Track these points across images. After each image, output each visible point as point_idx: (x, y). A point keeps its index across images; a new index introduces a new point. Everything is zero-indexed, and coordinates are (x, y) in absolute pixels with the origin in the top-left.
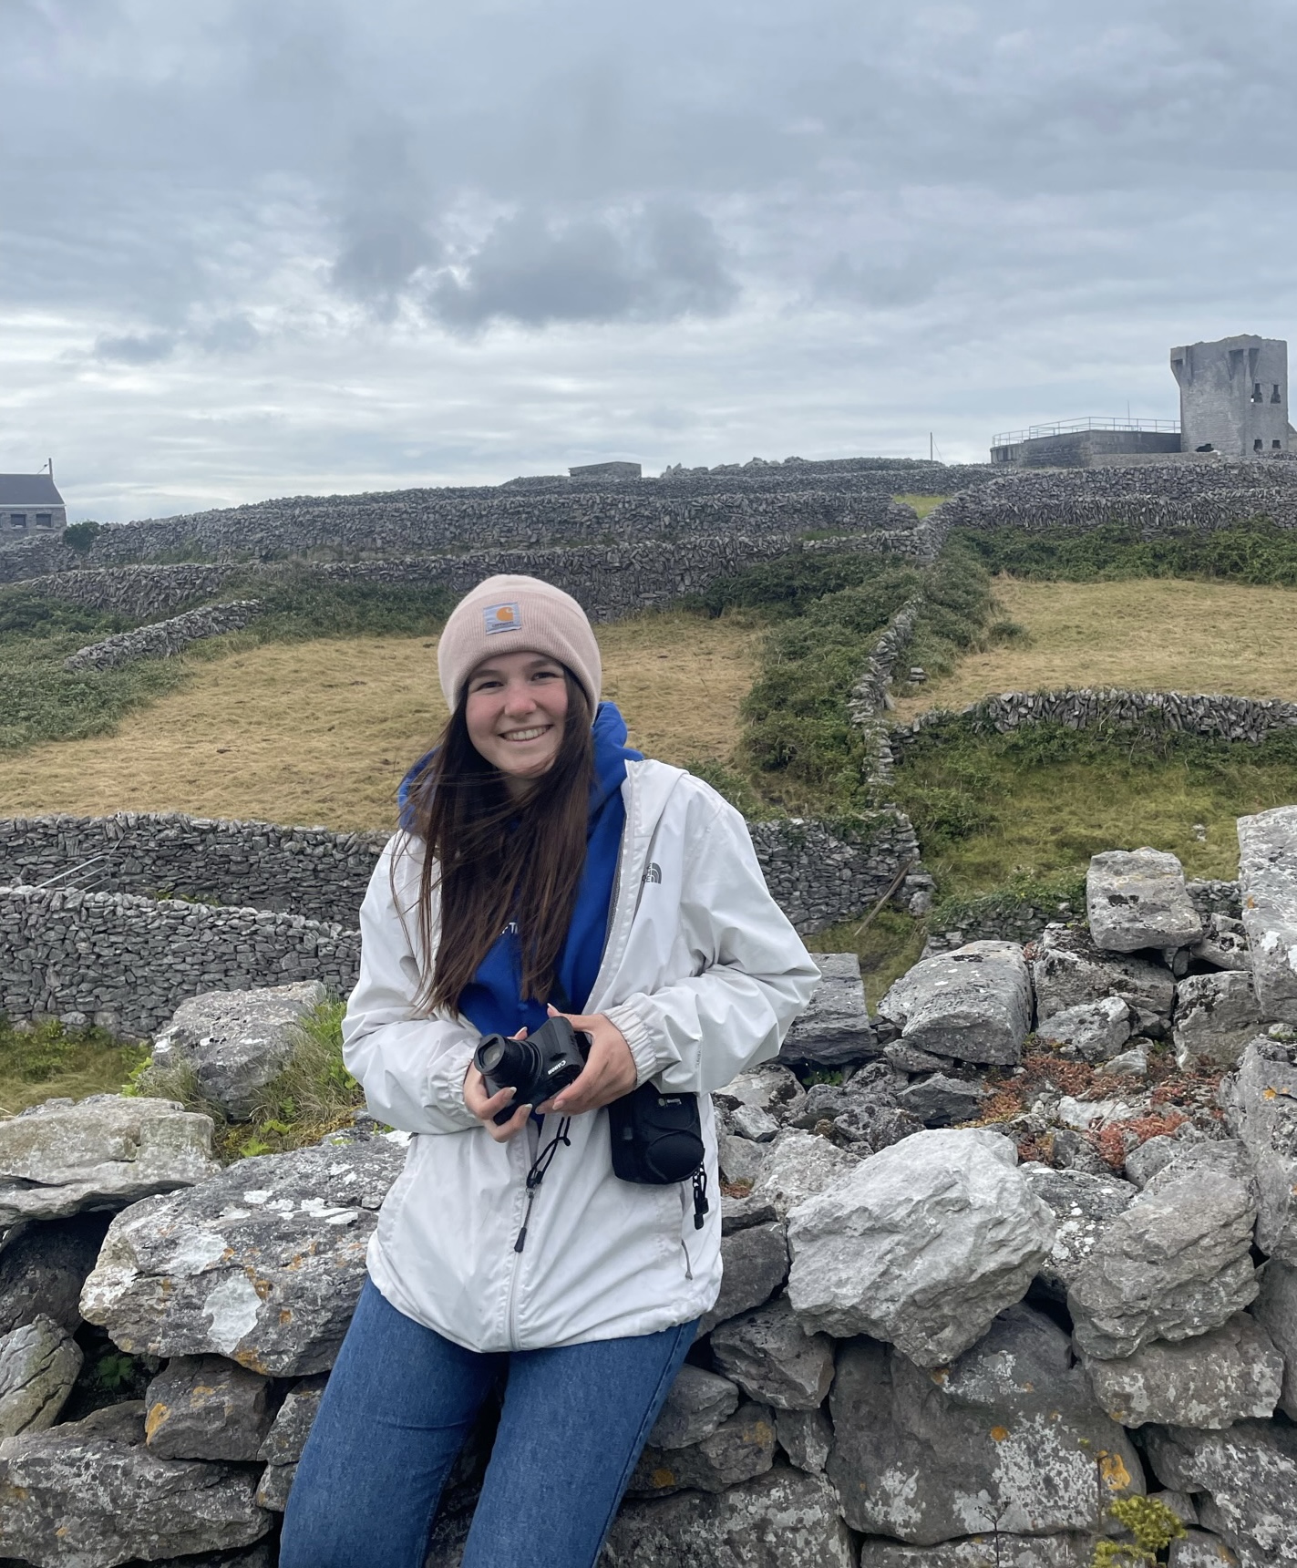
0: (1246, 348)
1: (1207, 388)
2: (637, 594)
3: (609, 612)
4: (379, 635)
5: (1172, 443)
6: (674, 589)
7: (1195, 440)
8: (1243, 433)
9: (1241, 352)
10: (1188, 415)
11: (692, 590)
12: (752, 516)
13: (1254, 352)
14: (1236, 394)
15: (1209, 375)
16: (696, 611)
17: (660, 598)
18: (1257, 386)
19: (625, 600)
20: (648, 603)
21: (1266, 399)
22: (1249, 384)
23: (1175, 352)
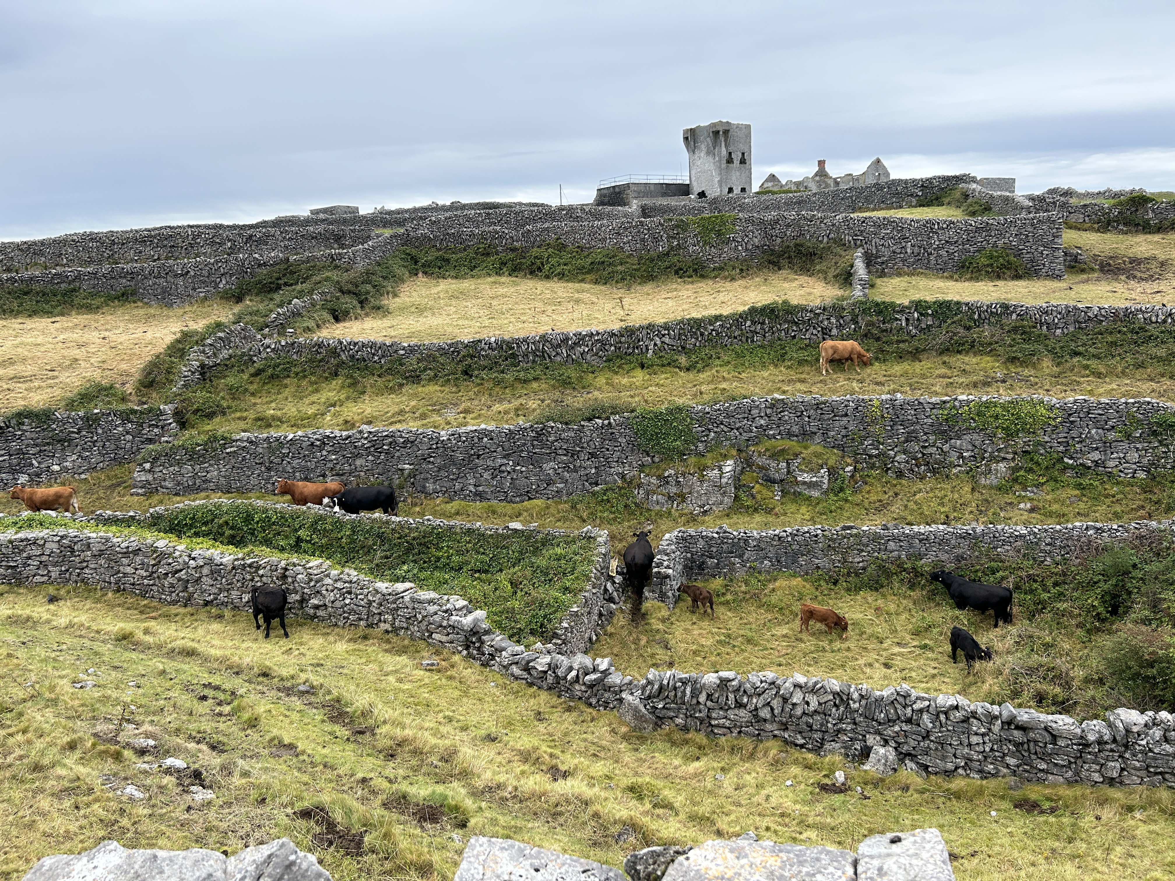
0: (721, 129)
1: (702, 155)
2: (194, 289)
3: (178, 301)
4: (30, 316)
5: (684, 190)
6: (216, 286)
7: (697, 189)
8: (720, 182)
9: (718, 132)
10: (693, 172)
11: (228, 287)
12: (282, 241)
13: (726, 132)
14: (717, 159)
15: (703, 147)
16: (228, 299)
17: (208, 291)
18: (730, 153)
19: (187, 294)
20: (202, 295)
21: (736, 162)
22: (724, 152)
23: (686, 132)
